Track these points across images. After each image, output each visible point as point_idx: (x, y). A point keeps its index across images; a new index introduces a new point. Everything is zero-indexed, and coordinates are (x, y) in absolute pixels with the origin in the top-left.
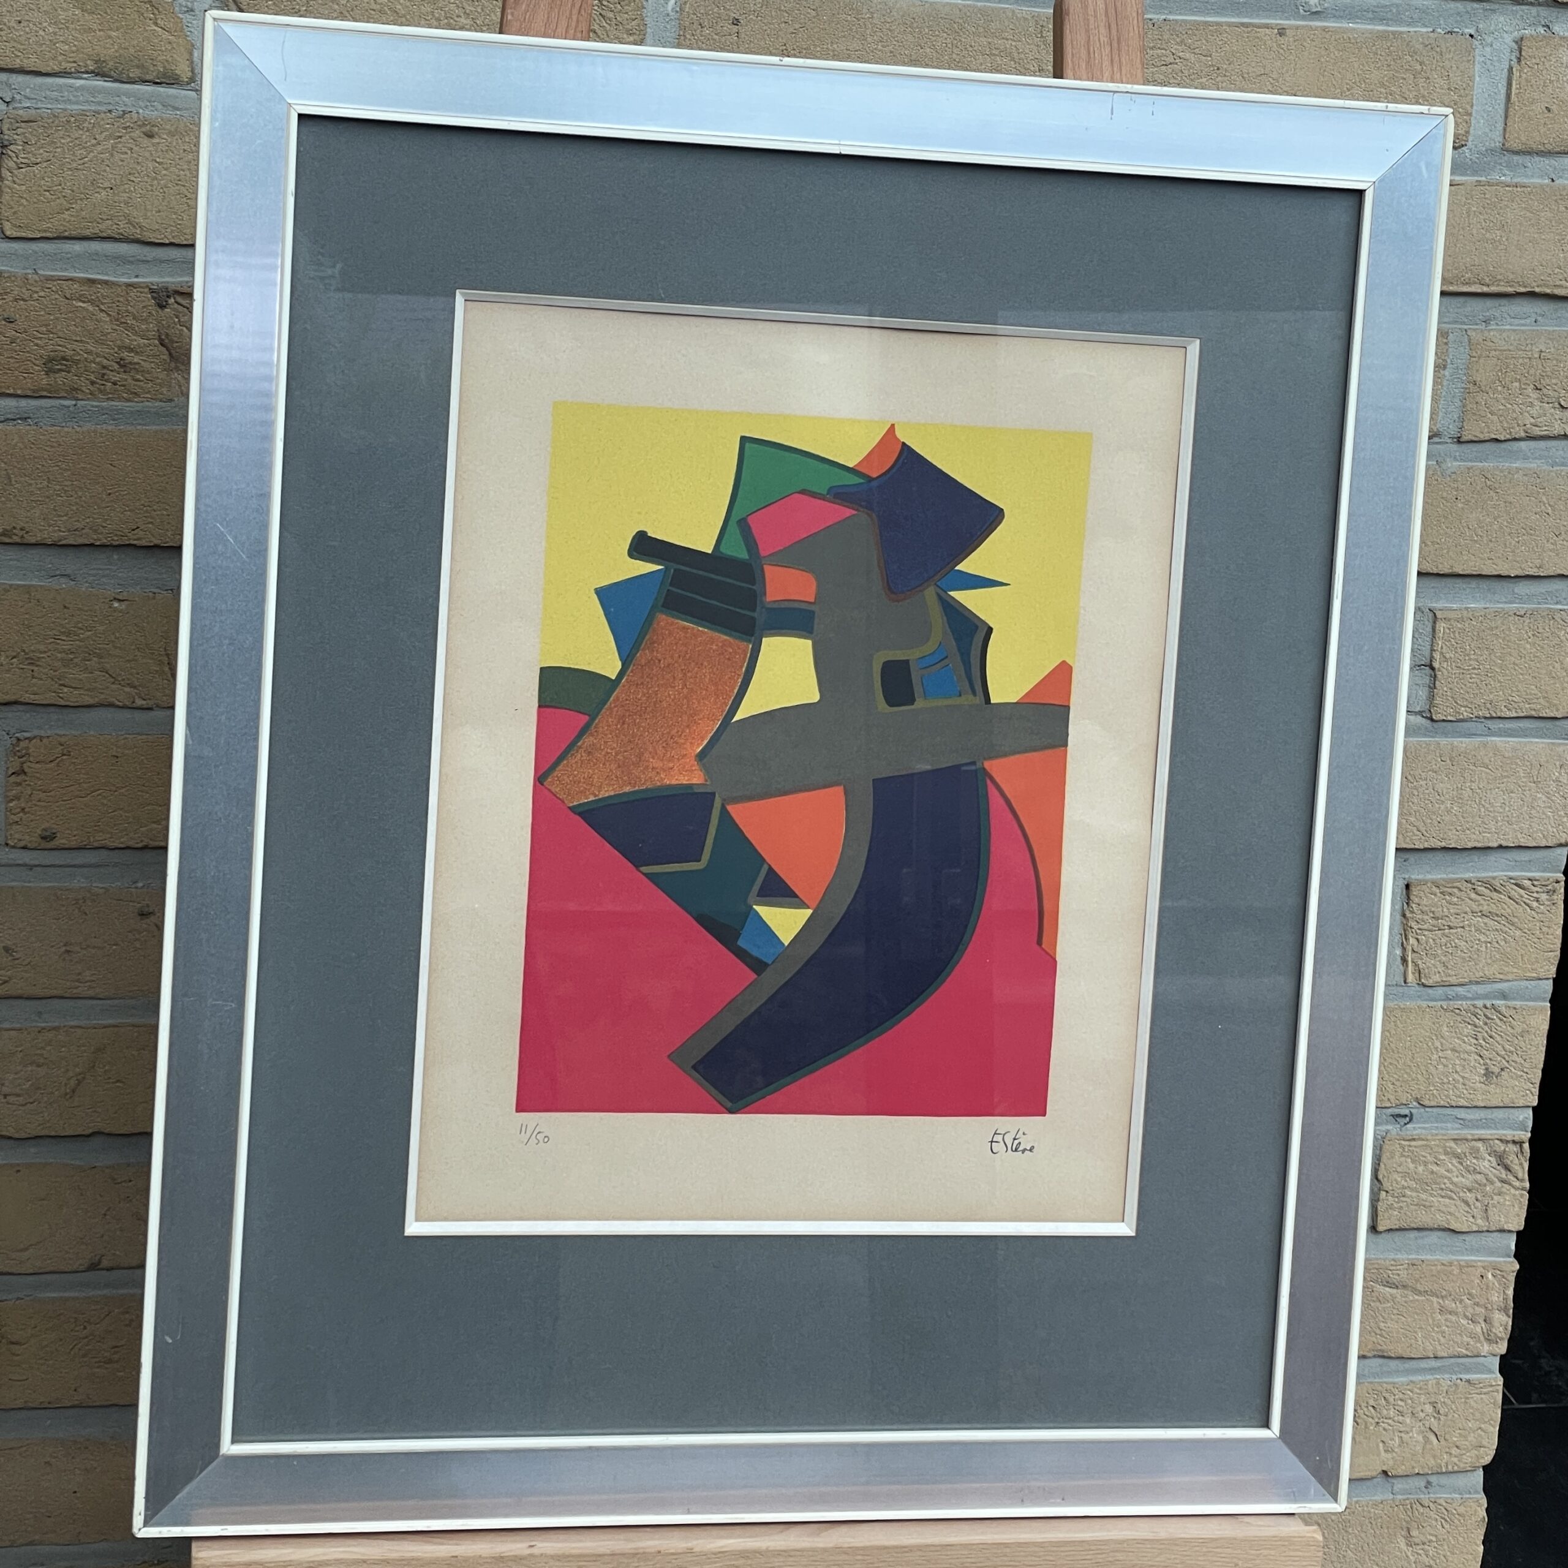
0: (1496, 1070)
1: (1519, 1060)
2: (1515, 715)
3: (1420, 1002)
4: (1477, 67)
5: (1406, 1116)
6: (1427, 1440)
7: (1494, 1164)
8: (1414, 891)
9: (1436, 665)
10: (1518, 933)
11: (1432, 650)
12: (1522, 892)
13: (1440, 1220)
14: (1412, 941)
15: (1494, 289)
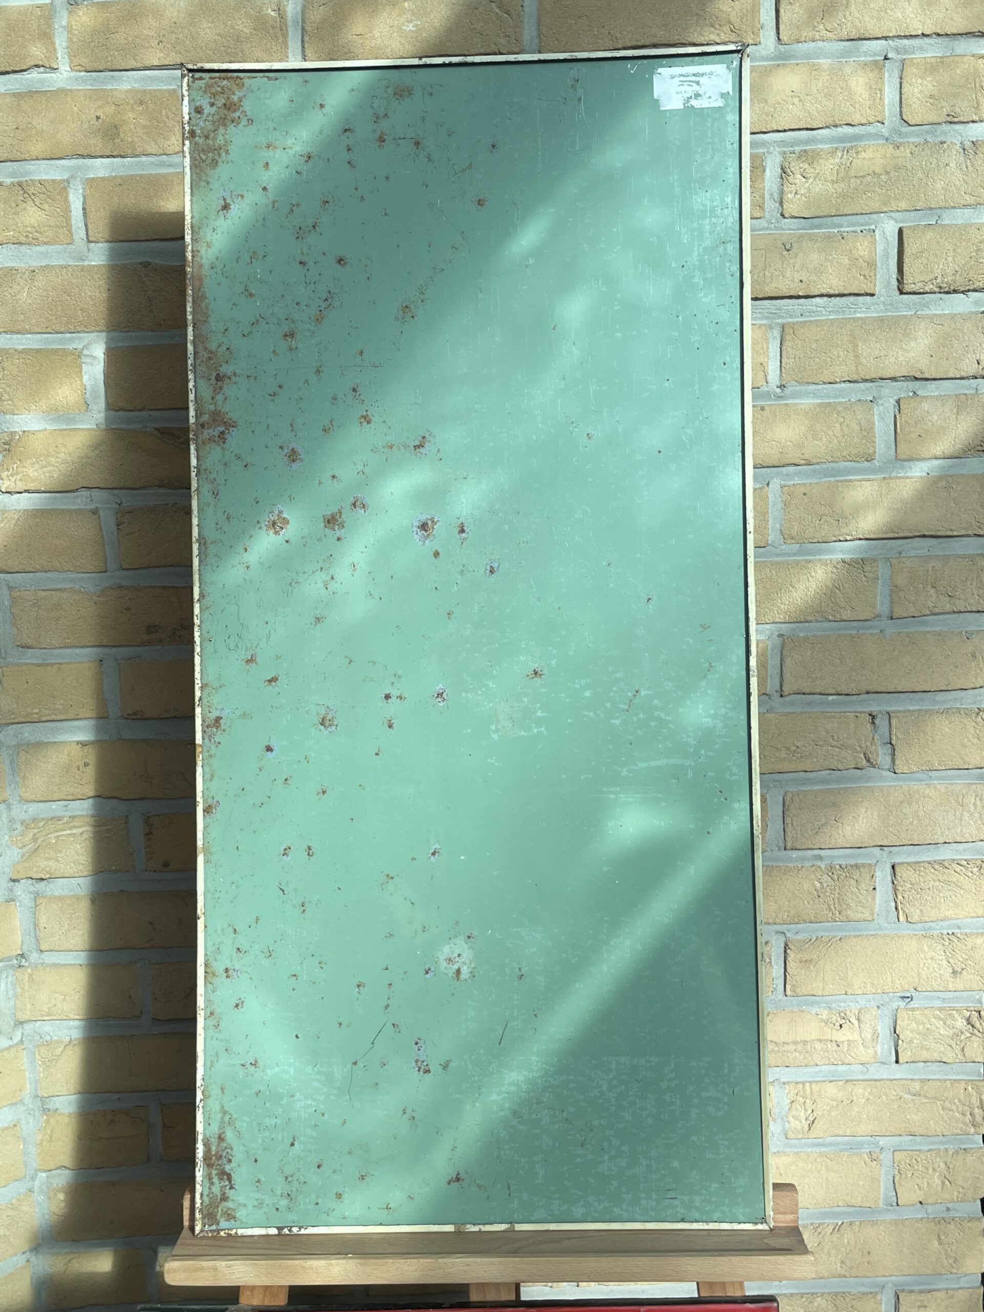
0: (959, 970)
1: (972, 964)
2: (944, 768)
3: (908, 932)
4: (876, 417)
5: (908, 997)
6: (943, 1183)
7: (965, 1023)
8: (897, 869)
9: (894, 742)
10: (962, 891)
11: (890, 734)
12: (962, 868)
13: (936, 1056)
14: (900, 897)
15: (901, 535)
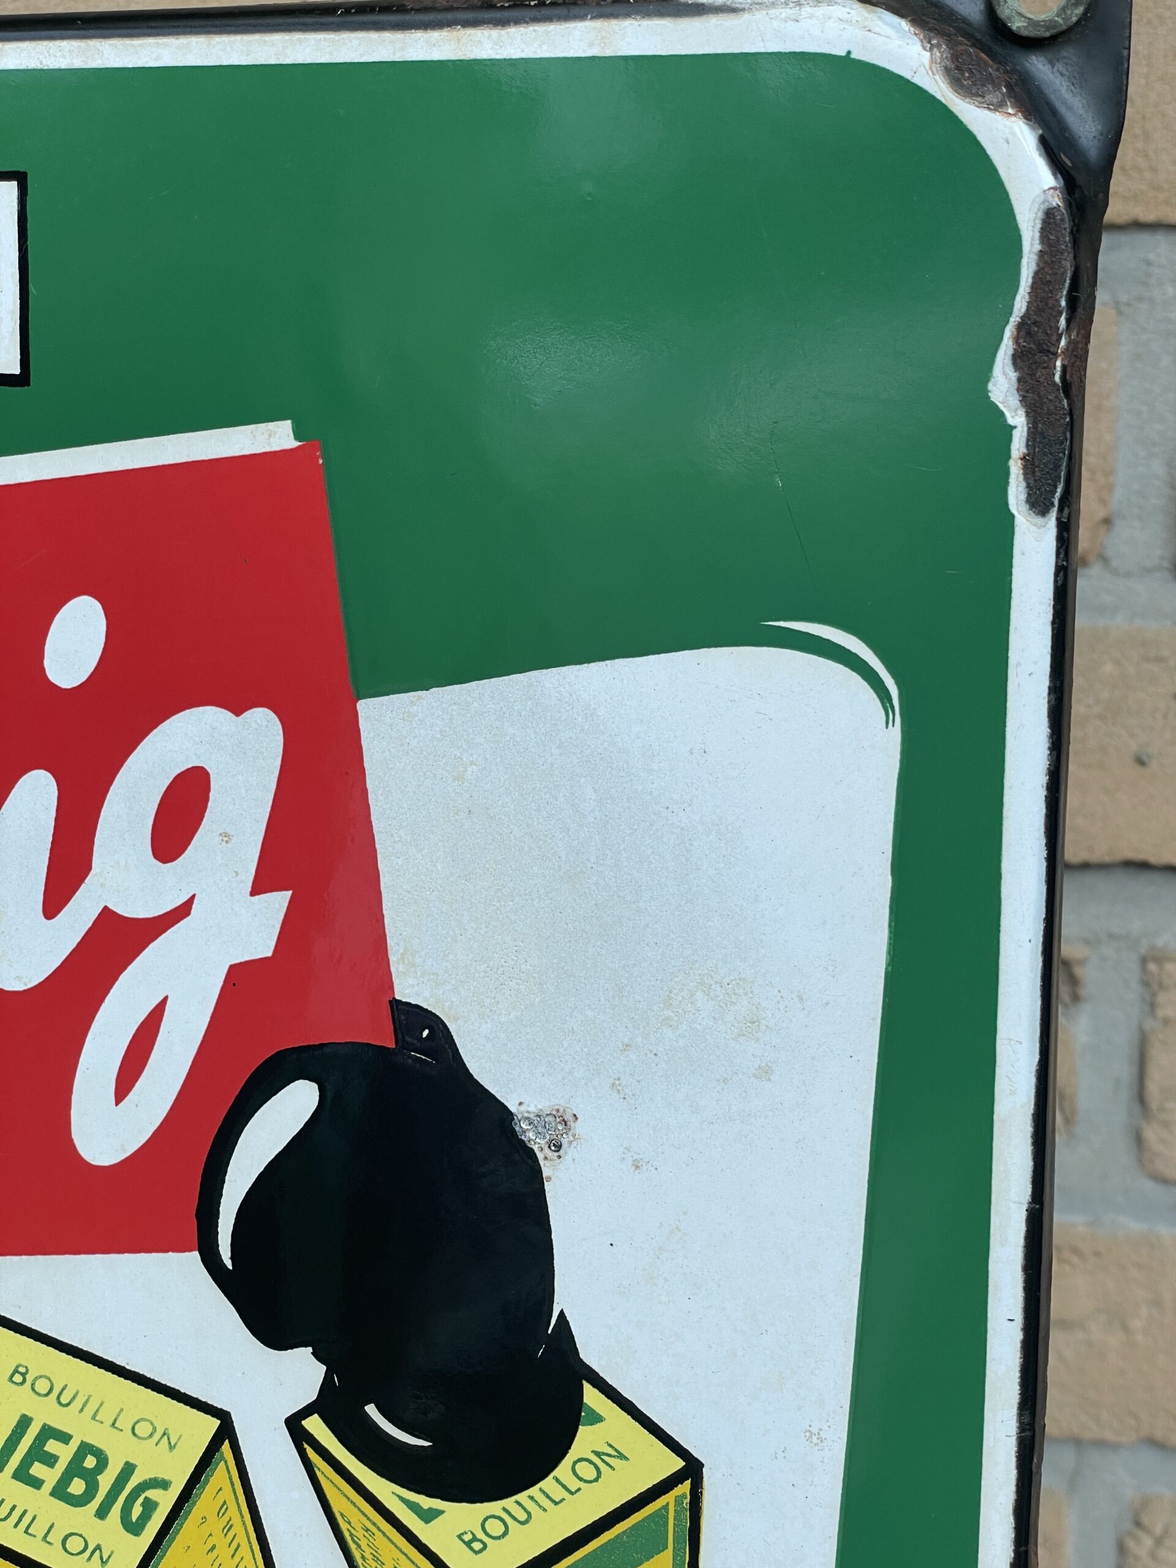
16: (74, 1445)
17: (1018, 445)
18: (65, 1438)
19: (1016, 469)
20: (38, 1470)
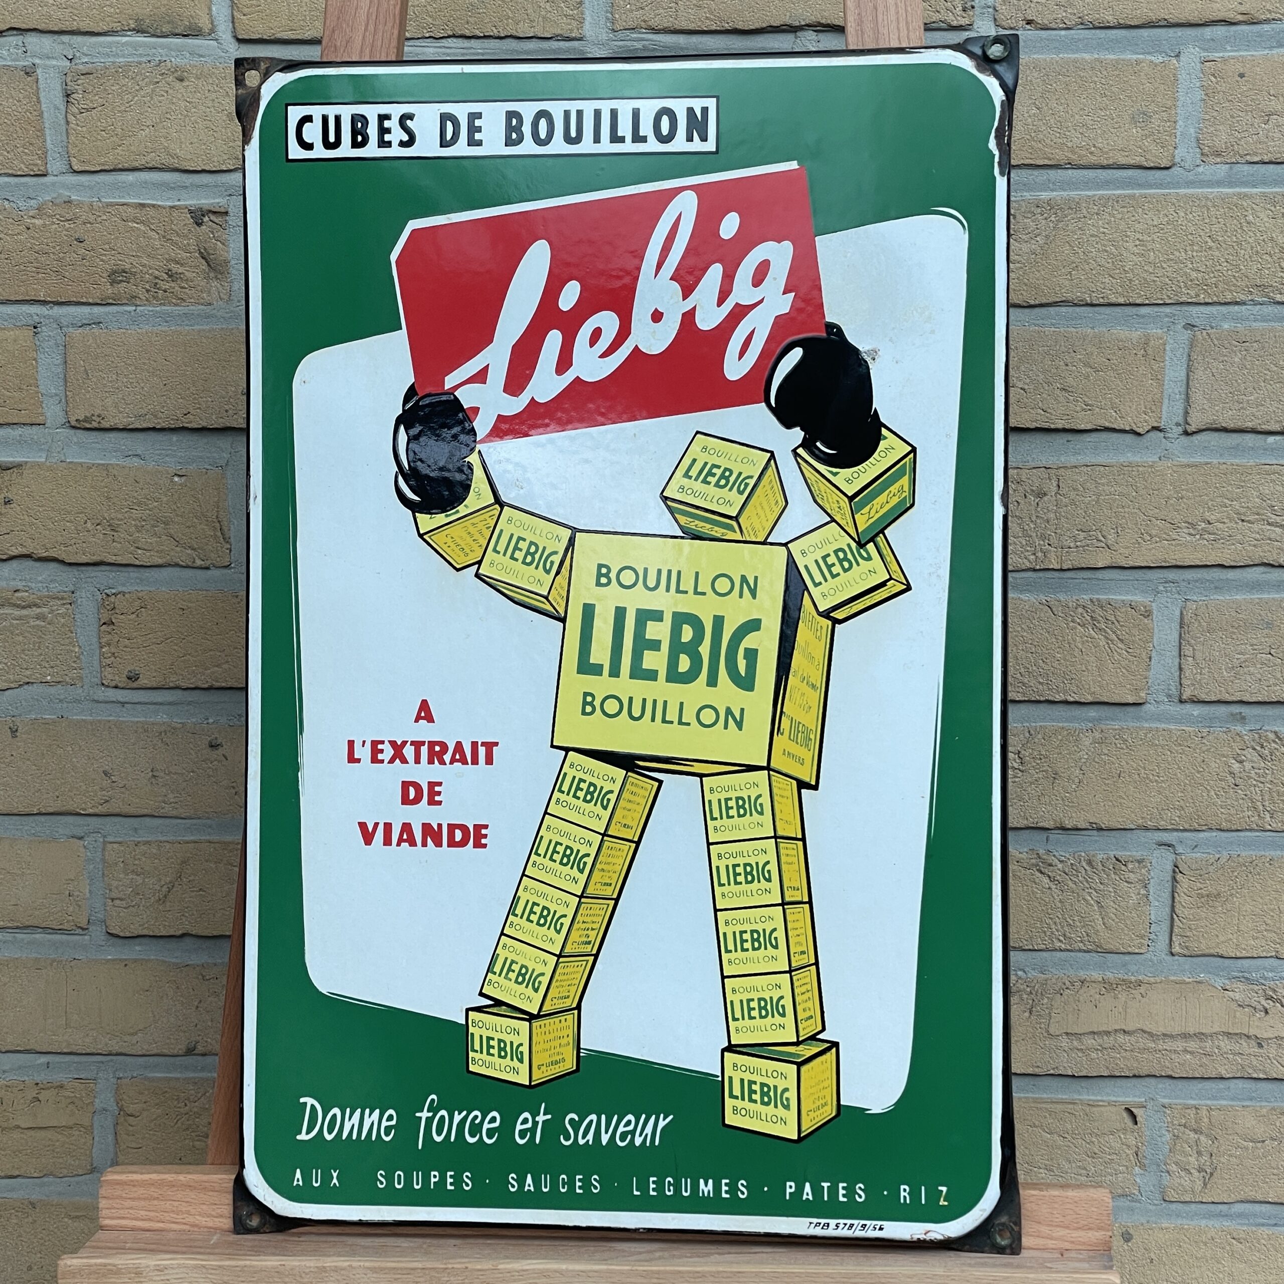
16: (722, 469)
17: (997, 159)
18: (719, 467)
19: (996, 165)
20: (709, 479)
